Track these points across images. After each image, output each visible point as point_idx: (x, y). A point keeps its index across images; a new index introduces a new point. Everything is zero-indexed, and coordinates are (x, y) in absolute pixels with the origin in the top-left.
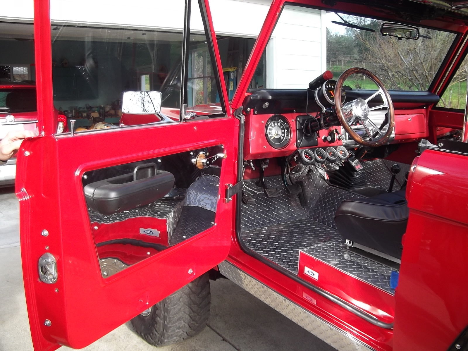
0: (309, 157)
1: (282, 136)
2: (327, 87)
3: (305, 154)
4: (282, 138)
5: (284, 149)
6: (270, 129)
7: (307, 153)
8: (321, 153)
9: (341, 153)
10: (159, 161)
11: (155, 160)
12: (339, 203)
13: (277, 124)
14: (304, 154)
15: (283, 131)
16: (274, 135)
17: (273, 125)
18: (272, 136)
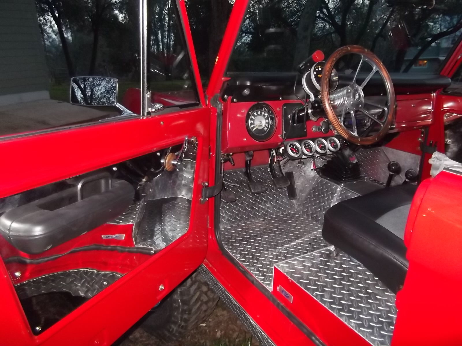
0: (296, 150)
1: (266, 126)
2: (317, 70)
3: (292, 146)
4: (266, 129)
5: (267, 141)
6: (252, 119)
7: (293, 146)
8: (310, 145)
9: (333, 145)
10: (115, 169)
11: (110, 169)
12: (329, 198)
13: (261, 114)
14: (290, 146)
15: (267, 121)
16: (257, 125)
17: (255, 114)
18: (254, 127)
